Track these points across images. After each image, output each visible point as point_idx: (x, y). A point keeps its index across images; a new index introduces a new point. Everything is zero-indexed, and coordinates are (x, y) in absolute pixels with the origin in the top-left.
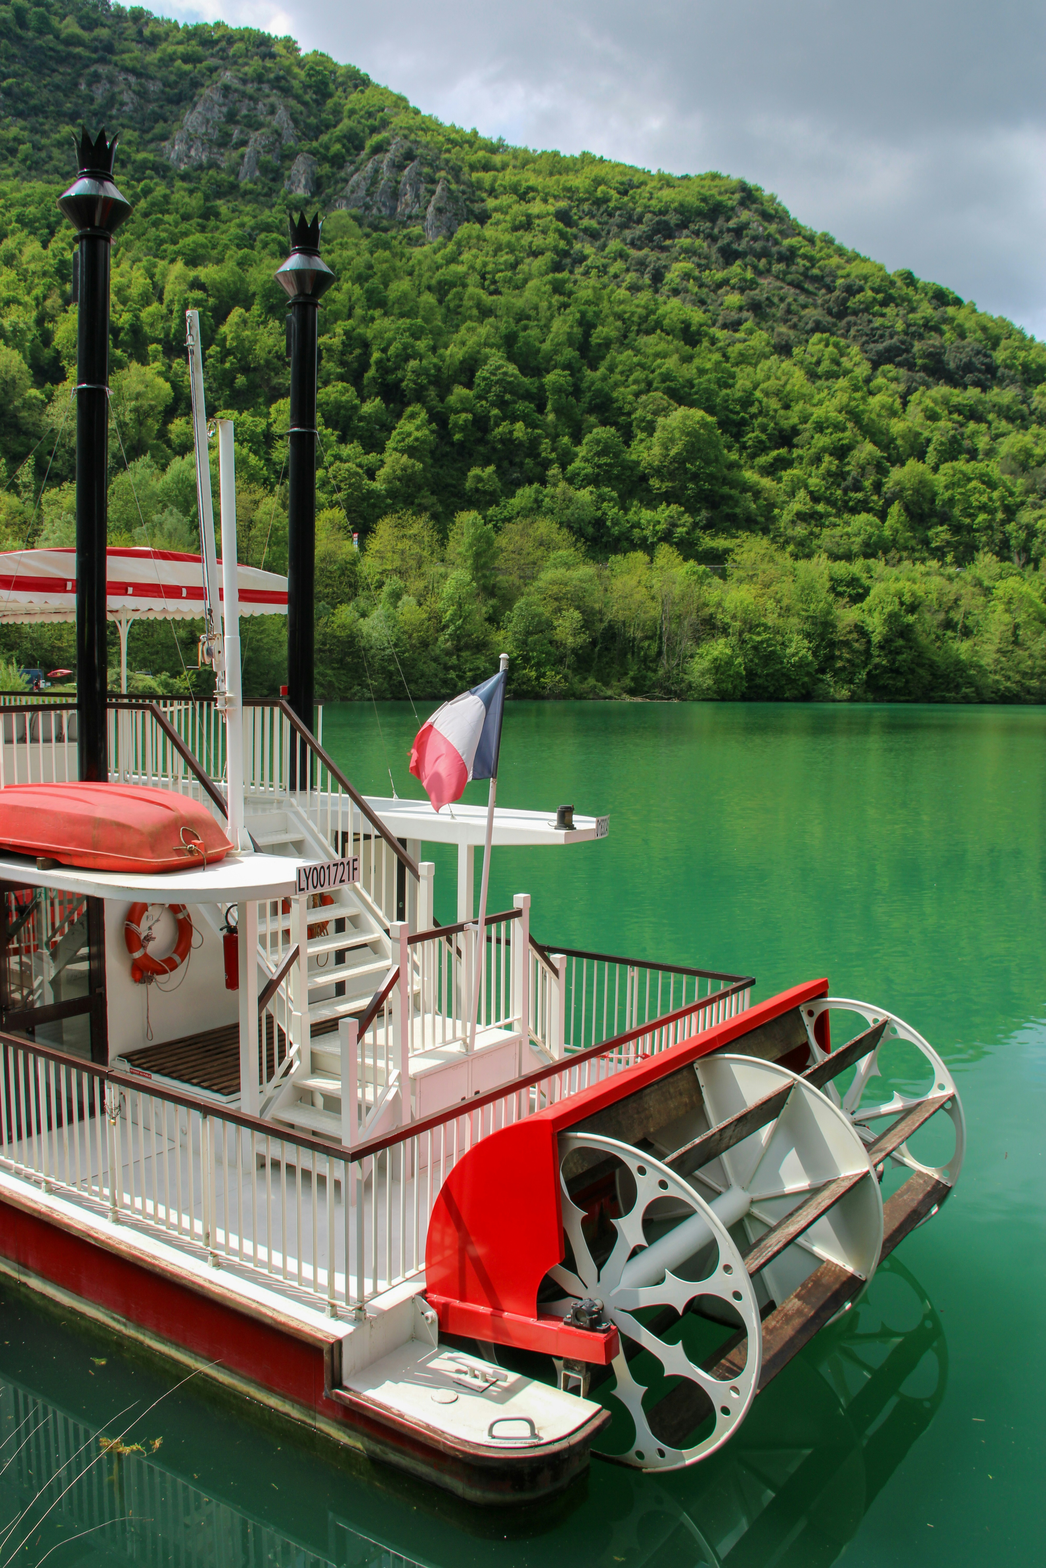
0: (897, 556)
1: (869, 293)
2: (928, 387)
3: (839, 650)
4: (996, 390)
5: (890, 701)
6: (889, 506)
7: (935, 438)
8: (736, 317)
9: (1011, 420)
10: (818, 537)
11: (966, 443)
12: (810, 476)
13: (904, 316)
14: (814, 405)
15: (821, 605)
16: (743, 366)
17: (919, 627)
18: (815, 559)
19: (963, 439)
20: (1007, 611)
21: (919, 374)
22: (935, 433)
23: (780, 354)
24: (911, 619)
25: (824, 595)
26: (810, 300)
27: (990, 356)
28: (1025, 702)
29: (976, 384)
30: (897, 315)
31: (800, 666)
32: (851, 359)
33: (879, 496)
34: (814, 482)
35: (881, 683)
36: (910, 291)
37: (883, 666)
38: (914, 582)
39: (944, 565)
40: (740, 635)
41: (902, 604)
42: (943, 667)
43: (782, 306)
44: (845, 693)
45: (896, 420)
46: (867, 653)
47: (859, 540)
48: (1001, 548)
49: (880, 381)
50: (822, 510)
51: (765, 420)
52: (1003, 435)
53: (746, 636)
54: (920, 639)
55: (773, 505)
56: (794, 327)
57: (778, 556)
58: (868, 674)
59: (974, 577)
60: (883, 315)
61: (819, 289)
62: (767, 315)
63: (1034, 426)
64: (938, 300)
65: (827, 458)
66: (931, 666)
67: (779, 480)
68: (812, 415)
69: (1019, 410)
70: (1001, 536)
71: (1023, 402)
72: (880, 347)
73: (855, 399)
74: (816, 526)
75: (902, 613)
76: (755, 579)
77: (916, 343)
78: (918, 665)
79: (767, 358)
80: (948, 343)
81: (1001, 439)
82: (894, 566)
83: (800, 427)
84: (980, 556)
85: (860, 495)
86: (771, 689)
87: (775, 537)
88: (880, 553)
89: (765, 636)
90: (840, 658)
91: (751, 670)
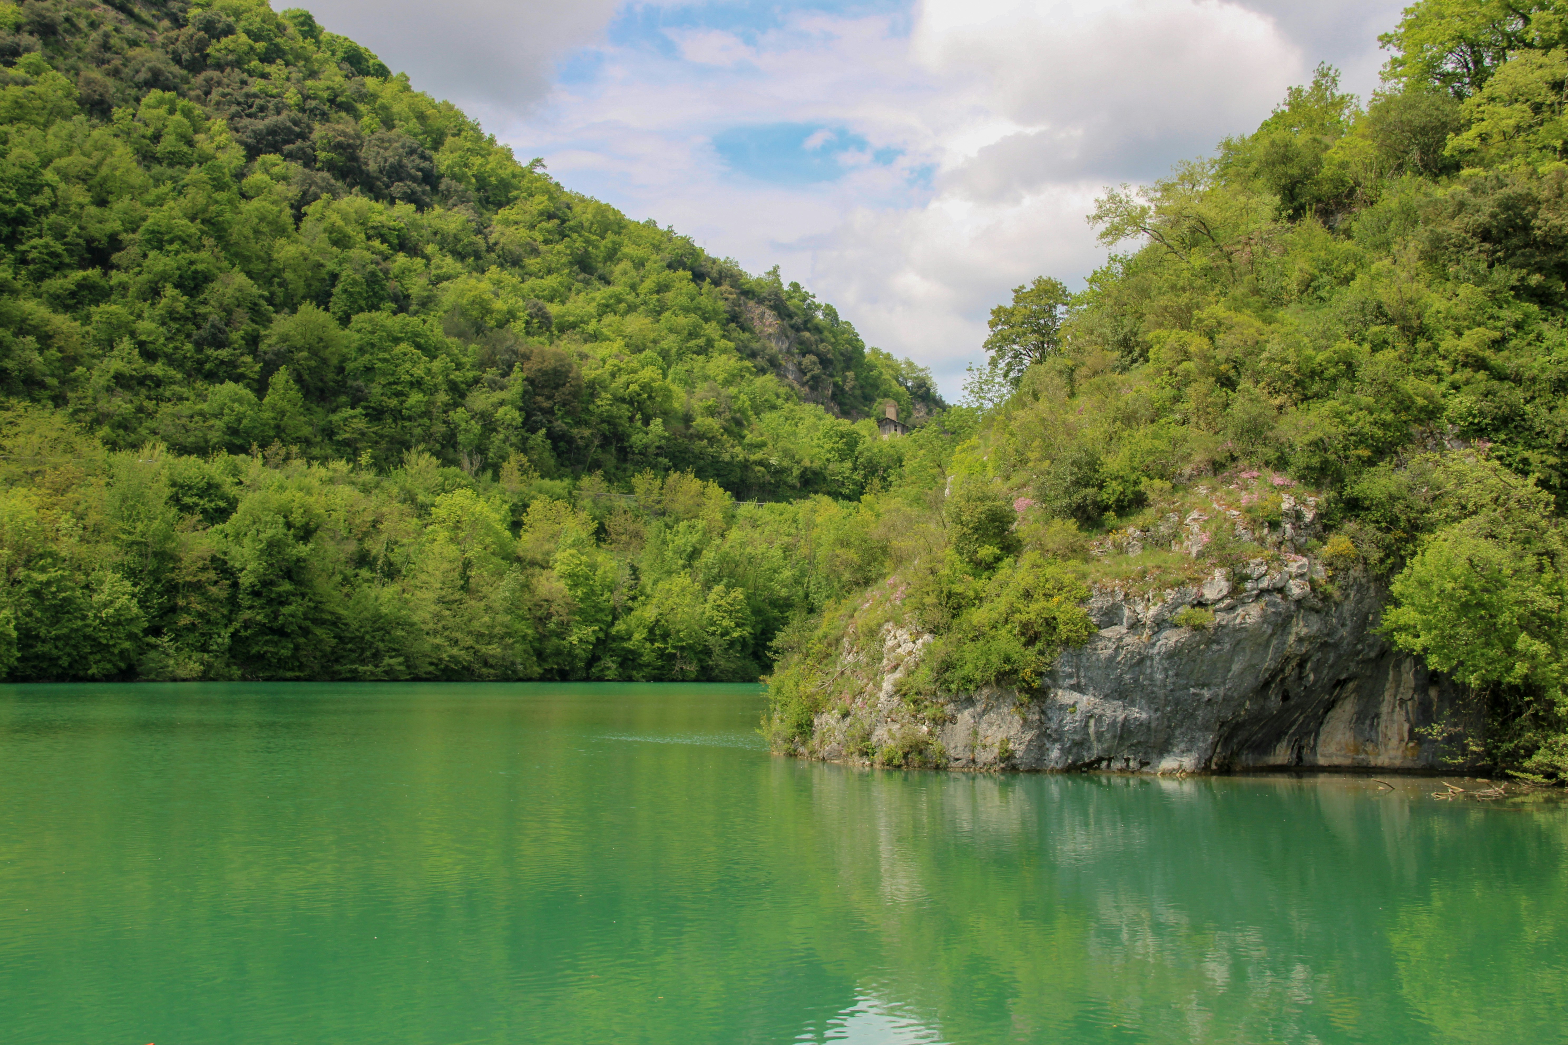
0: (283, 452)
1: (244, 38)
2: (335, 195)
3: (185, 597)
4: (438, 210)
5: (268, 679)
6: (271, 373)
7: (344, 274)
8: (10, 40)
9: (460, 256)
10: (151, 415)
11: (392, 286)
12: (140, 316)
13: (299, 81)
14: (149, 205)
15: (156, 524)
16: (22, 125)
17: (315, 563)
18: (146, 451)
19: (387, 279)
20: (452, 540)
21: (320, 174)
22: (346, 265)
23: (90, 113)
24: (303, 550)
25: (161, 508)
26: (144, 34)
27: (429, 159)
28: (481, 679)
29: (410, 198)
30: (288, 79)
31: (118, 623)
32: (212, 138)
33: (255, 357)
34: (146, 326)
35: (254, 650)
36: (309, 44)
37: (258, 624)
38: (309, 492)
39: (357, 468)
40: (9, 572)
41: (289, 525)
42: (355, 625)
43: (94, 35)
44: (195, 667)
45: (283, 241)
46: (233, 603)
47: (219, 424)
48: (443, 446)
49: (257, 177)
50: (160, 373)
51: (61, 220)
52: (448, 278)
53: (21, 573)
54: (317, 582)
55: (75, 360)
56: (115, 73)
57: (80, 442)
58: (233, 635)
59: (402, 489)
60: (265, 76)
61: (160, 19)
62: (67, 47)
63: (493, 268)
64: (352, 64)
65: (170, 291)
66: (334, 624)
67: (87, 320)
68: (144, 219)
69: (471, 244)
70: (443, 428)
71: (478, 232)
72: (260, 125)
73: (217, 202)
74: (149, 398)
75: (290, 540)
76: (38, 479)
77: (317, 126)
78: (315, 621)
79: (67, 118)
80: (367, 131)
81: (445, 284)
82: (276, 467)
83: (124, 236)
84: (411, 456)
85: (224, 353)
86: (65, 662)
87: (76, 412)
88: (255, 446)
89: (53, 574)
90: (187, 610)
91: (29, 630)
